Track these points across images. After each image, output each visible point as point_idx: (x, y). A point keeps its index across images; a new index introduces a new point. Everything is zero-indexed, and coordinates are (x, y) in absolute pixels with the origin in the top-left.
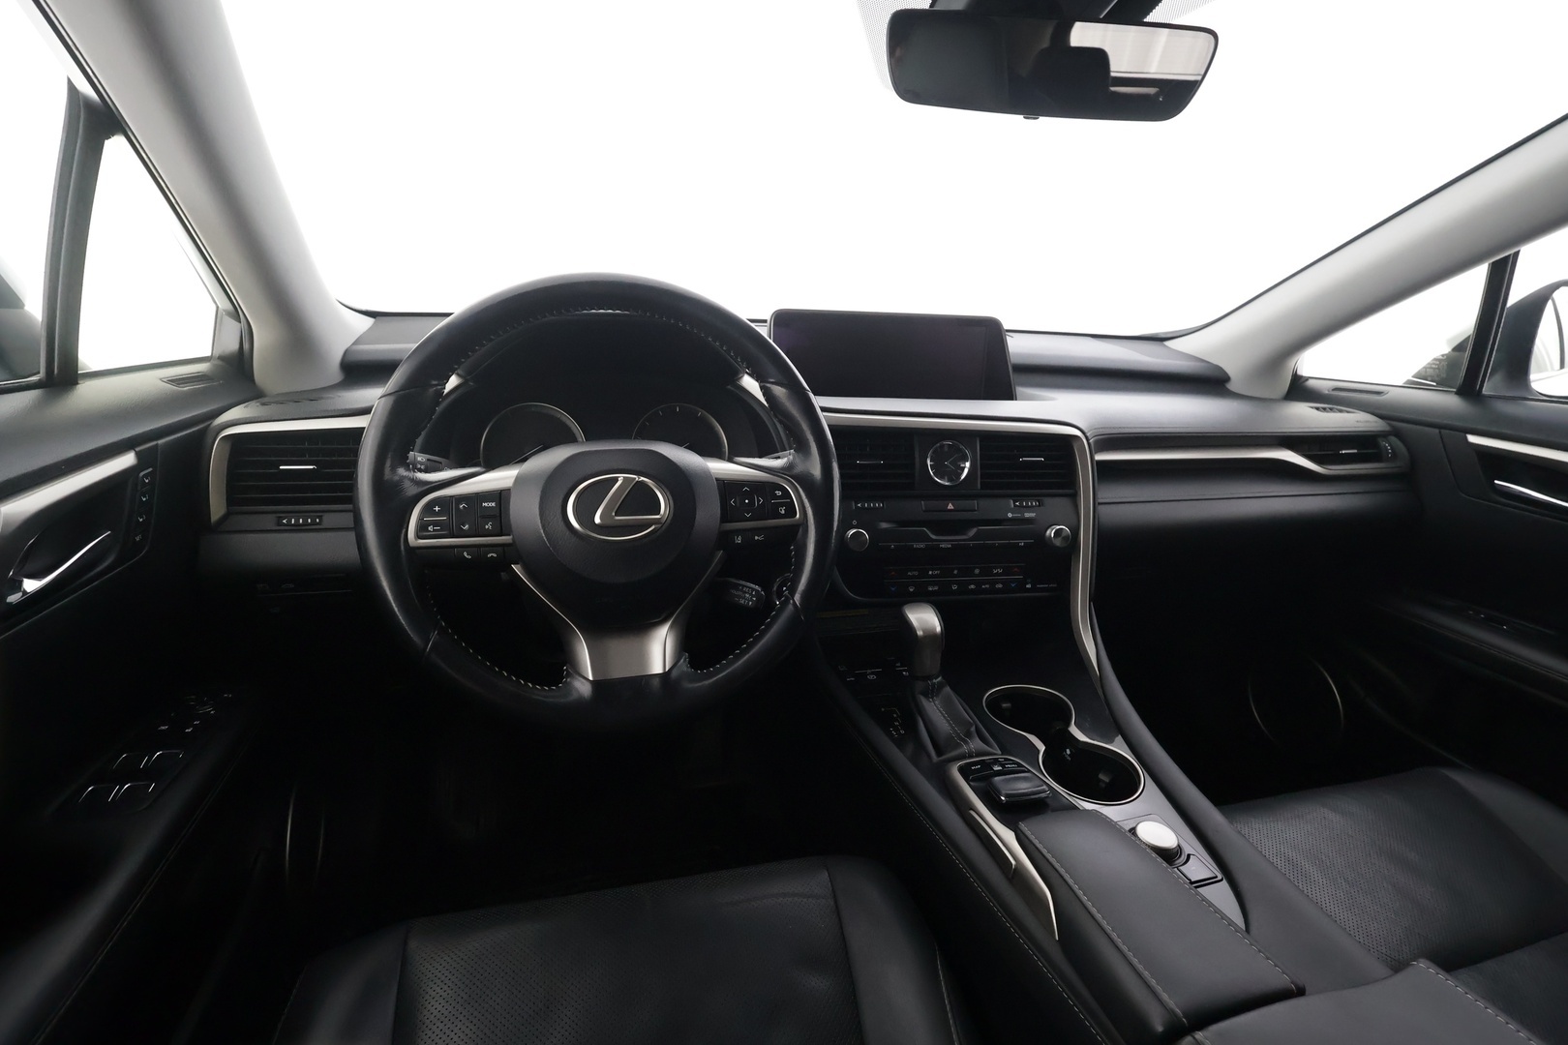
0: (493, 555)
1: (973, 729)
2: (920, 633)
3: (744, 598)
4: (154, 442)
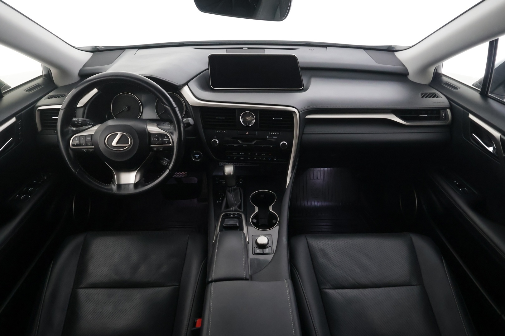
0: (91, 151)
1: (239, 203)
2: (226, 174)
3: (164, 163)
4: (21, 113)
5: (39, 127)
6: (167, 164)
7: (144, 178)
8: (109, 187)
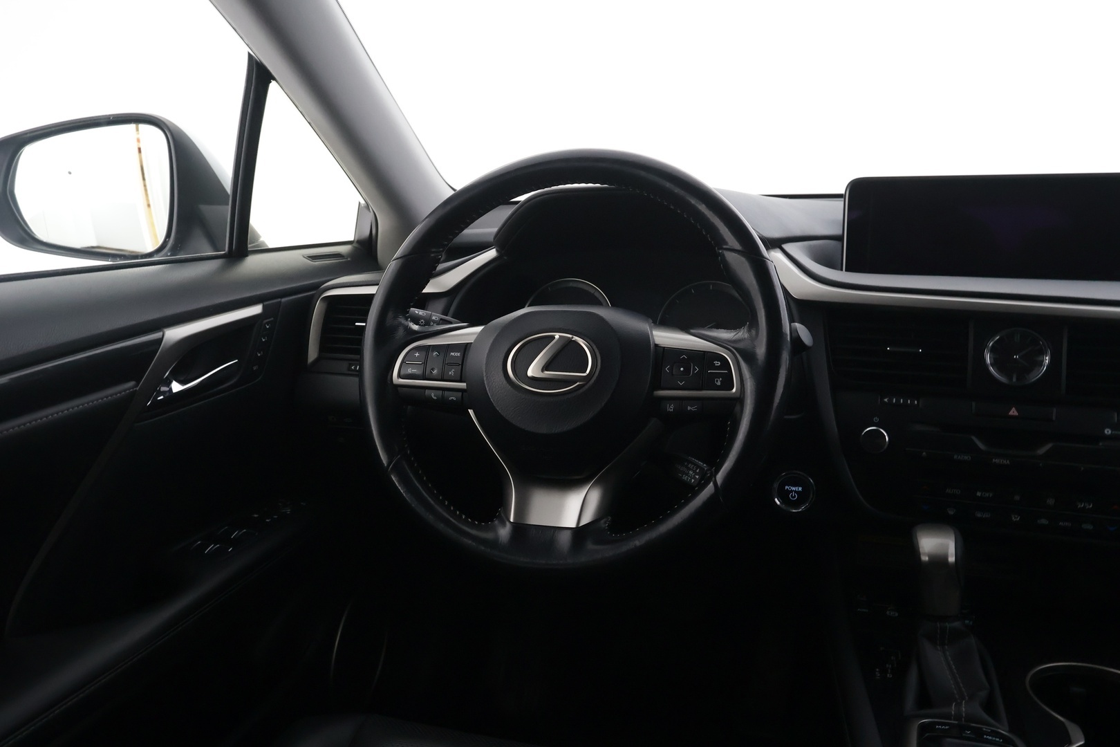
0: (453, 398)
2: (925, 558)
3: (687, 474)
4: (279, 300)
5: (313, 353)
6: (701, 479)
7: (610, 518)
8: (488, 535)
